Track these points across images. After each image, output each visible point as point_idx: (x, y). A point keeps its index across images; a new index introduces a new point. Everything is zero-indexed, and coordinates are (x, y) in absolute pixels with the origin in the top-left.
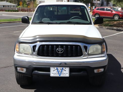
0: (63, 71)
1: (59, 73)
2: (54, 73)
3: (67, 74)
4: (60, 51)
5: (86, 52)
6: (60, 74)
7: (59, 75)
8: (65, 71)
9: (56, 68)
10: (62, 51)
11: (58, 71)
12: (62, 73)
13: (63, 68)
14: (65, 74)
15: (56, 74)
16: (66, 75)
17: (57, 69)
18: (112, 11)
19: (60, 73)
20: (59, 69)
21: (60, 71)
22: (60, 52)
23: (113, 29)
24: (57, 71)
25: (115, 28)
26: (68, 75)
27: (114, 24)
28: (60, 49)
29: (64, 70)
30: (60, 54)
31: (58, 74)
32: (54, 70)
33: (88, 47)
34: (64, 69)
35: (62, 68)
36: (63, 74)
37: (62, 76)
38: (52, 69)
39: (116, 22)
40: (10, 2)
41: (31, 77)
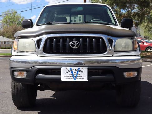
0: (79, 73)
1: (73, 75)
2: (66, 76)
3: (86, 77)
4: (75, 45)
5: (111, 48)
6: (76, 77)
7: (73, 79)
8: (83, 72)
9: (69, 69)
10: (77, 45)
11: (72, 72)
12: (78, 76)
13: (79, 69)
14: (83, 77)
15: (70, 77)
16: (83, 79)
17: (71, 70)
18: (143, 43)
19: (75, 75)
20: (74, 70)
21: (75, 72)
22: (75, 47)
23: (146, 61)
24: (70, 73)
25: (149, 59)
26: (86, 79)
27: (148, 55)
28: (75, 42)
29: (81, 71)
30: (75, 49)
31: (73, 77)
32: (67, 72)
33: (114, 41)
34: (81, 69)
35: (77, 69)
36: (79, 78)
37: (77, 80)
38: (64, 70)
39: (149, 53)
40: (8, 38)
41: (33, 84)
